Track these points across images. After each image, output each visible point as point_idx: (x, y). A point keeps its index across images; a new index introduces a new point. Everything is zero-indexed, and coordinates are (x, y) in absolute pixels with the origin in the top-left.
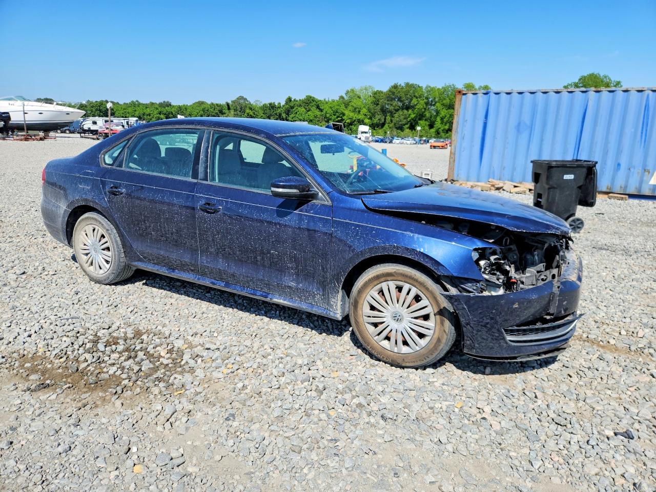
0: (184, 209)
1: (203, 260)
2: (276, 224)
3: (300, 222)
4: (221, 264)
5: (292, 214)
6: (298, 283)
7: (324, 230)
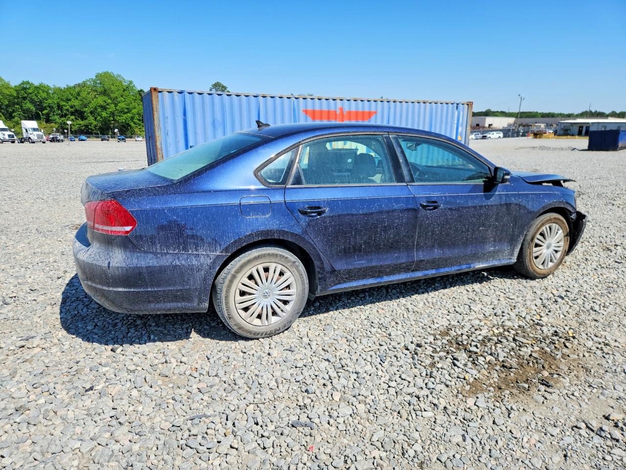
0: (406, 212)
1: (419, 256)
2: (485, 206)
3: (501, 200)
4: (437, 253)
5: (495, 196)
6: (495, 247)
7: (515, 202)
